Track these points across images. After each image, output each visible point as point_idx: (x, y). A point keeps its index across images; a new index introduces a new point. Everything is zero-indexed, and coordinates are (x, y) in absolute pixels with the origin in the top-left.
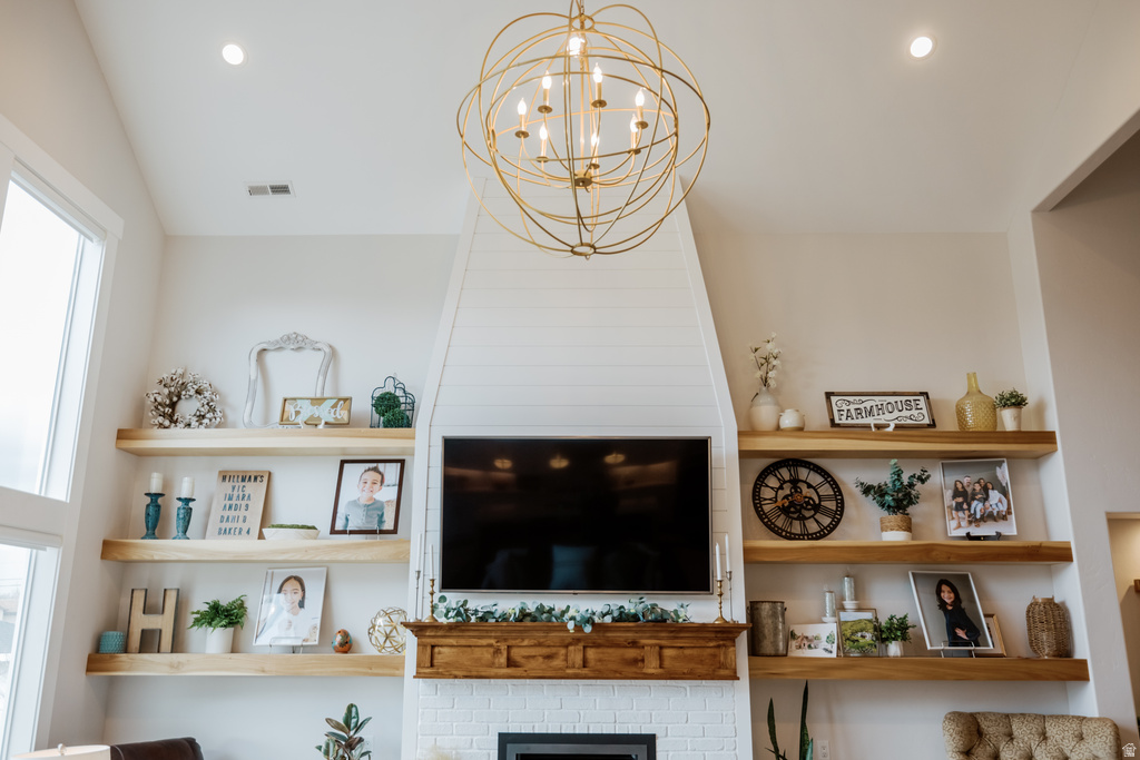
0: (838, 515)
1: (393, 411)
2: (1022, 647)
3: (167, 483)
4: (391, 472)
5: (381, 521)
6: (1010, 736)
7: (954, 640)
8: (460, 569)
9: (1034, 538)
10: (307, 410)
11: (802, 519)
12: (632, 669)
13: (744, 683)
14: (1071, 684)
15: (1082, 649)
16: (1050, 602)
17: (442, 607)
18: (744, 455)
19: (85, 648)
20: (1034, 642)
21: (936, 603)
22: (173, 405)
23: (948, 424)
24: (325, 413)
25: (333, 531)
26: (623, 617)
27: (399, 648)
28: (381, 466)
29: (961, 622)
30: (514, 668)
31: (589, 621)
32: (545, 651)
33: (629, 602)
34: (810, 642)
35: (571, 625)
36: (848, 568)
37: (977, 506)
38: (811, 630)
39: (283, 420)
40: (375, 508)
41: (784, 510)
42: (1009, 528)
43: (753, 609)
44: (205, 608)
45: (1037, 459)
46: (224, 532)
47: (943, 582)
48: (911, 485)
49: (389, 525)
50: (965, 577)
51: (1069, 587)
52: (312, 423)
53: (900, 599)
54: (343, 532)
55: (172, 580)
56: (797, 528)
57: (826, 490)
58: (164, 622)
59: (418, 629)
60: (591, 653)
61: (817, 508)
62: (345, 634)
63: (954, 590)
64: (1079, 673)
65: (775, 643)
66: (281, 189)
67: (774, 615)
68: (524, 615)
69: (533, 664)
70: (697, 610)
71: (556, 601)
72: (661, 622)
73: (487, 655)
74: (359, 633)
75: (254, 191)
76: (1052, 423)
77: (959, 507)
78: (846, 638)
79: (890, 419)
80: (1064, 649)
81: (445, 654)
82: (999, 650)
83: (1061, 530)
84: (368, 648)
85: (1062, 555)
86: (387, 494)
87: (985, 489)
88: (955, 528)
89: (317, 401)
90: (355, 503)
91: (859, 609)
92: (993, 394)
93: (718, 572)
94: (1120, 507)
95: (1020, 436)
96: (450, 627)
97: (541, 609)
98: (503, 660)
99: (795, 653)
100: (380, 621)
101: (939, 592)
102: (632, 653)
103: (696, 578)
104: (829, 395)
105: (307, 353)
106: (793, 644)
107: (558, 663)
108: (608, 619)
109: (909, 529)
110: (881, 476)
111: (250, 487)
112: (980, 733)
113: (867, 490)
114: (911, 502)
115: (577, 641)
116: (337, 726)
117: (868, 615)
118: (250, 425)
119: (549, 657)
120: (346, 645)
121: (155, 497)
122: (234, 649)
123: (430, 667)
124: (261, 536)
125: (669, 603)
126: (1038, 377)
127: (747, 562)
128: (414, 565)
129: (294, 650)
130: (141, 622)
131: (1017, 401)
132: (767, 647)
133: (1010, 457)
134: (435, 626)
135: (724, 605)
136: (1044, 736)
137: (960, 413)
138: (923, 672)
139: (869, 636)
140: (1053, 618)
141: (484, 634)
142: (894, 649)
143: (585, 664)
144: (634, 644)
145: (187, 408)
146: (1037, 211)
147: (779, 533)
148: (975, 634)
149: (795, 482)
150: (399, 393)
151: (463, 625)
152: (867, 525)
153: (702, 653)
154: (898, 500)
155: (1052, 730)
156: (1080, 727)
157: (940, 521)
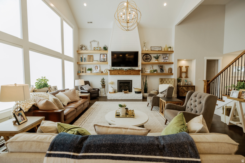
0: (151, 60)
1: (105, 49)
2: (167, 72)
3: (82, 56)
4: (106, 55)
5: (105, 60)
6: (165, 80)
7: (161, 72)
8: (113, 64)
9: (170, 62)
10: (96, 49)
11: (147, 60)
12: (130, 74)
13: (141, 76)
14: (171, 75)
15: (173, 72)
16: (171, 68)
17: (112, 68)
18: (142, 53)
19: (77, 73)
20: (169, 72)
21: (160, 68)
22: (82, 48)
23: (163, 50)
24: (98, 49)
25: (100, 61)
26: (129, 69)
27: (107, 73)
28: (104, 55)
29: (162, 70)
30: (119, 74)
31: (126, 69)
32: (122, 72)
33: (130, 68)
34: (147, 72)
35: (124, 70)
36: (151, 65)
37: (165, 59)
38: (147, 71)
39: (94, 50)
40: (104, 59)
41: (146, 59)
42: (168, 61)
43: (142, 69)
44: (88, 69)
45: (171, 53)
46: (89, 61)
47: (161, 66)
48: (159, 56)
49: (106, 61)
50: (163, 66)
51: (173, 66)
52: (97, 50)
53: (156, 67)
54: (101, 61)
55: (84, 66)
56: (147, 61)
57: (150, 57)
58: (84, 70)
59: (110, 70)
60: (126, 73)
61: (149, 59)
62: (102, 71)
63: (162, 67)
64: (172, 74)
65: (144, 72)
66: (91, 22)
67: (144, 69)
68: (120, 69)
69: (121, 74)
70: (137, 69)
71: (123, 68)
72: (133, 70)
73: (116, 73)
74: (103, 71)
75: (88, 23)
76: (174, 50)
77: (163, 59)
78: (151, 71)
79: (157, 50)
80: (171, 72)
81: (112, 73)
82: (165, 73)
83: (173, 61)
84: (104, 72)
85: (172, 63)
86: (105, 58)
87: (166, 57)
89: (97, 48)
90: (102, 58)
91: (152, 69)
92: (168, 47)
93: (139, 65)
94: (179, 59)
95: (170, 51)
96: (113, 70)
97: (121, 69)
98: (118, 73)
99: (146, 73)
100: (106, 70)
101: (160, 67)
102: (130, 73)
103: (137, 65)
104: (151, 47)
105: (95, 42)
106: (146, 72)
107: (123, 74)
108: (128, 69)
109: (158, 61)
110: (155, 55)
111: (91, 57)
112: (162, 80)
113: (154, 57)
114: (158, 58)
115: (125, 72)
116: (102, 80)
117: (153, 69)
118: (90, 50)
119: (122, 73)
120: (102, 72)
121: (81, 58)
122: (91, 73)
123: (111, 74)
124: (93, 62)
125: (134, 68)
126: (173, 45)
127: (142, 64)
128: (109, 64)
129: (97, 73)
130: (82, 70)
131: (170, 48)
132: (143, 72)
133: (169, 53)
134: (111, 70)
135: (139, 68)
136: (168, 80)
137: (164, 49)
138: (158, 75)
139: (153, 71)
141: (116, 71)
142: (155, 72)
143: (126, 74)
144: (130, 72)
145: (83, 48)
146: (176, 26)
147: (145, 61)
148: (163, 71)
149: (147, 56)
150: (106, 47)
151: (114, 70)
152: (154, 60)
153: (137, 73)
154: (157, 58)
155: (169, 80)
156: (172, 79)
157: (161, 60)
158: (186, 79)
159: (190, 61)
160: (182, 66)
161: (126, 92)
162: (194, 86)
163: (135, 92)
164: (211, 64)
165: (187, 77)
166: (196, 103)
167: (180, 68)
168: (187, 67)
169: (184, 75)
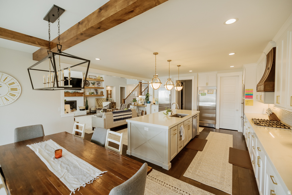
0: (89, 85)
7: (96, 94)
9: (102, 87)
11: (87, 85)
12: (75, 96)
13: (83, 97)
18: (84, 80)
20: (101, 94)
21: (95, 91)
23: (97, 79)
29: (97, 92)
31: (72, 92)
32: (68, 94)
36: (90, 89)
38: (87, 93)
42: (100, 86)
45: (103, 82)
51: (103, 90)
53: (93, 91)
57: (88, 83)
63: (97, 90)
64: (104, 96)
69: (67, 96)
70: (81, 91)
72: (78, 93)
76: (104, 80)
78: (89, 93)
79: (94, 78)
80: (103, 94)
85: (103, 88)
87: (99, 84)
88: (97, 86)
91: (90, 91)
92: (100, 77)
94: (107, 85)
99: (86, 95)
103: (81, 89)
104: (89, 76)
108: (74, 92)
109: (94, 86)
110: (93, 82)
112: (97, 99)
113: (91, 83)
115: (71, 94)
125: (78, 91)
126: (103, 76)
131: (102, 78)
133: (101, 81)
137: (98, 78)
138: (95, 96)
139: (91, 93)
140: (102, 92)
142: (93, 94)
144: (75, 94)
148: (98, 93)
149: (86, 82)
152: (91, 85)
153: (81, 95)
154: (94, 84)
155: (102, 99)
156: (103, 99)
157: (96, 86)
158: (111, 98)
159: (112, 87)
160: (108, 90)
161: (73, 110)
162: (115, 103)
163: (80, 109)
164: (122, 89)
165: (111, 97)
166: (124, 108)
167: (107, 91)
168: (111, 91)
169: (109, 96)
